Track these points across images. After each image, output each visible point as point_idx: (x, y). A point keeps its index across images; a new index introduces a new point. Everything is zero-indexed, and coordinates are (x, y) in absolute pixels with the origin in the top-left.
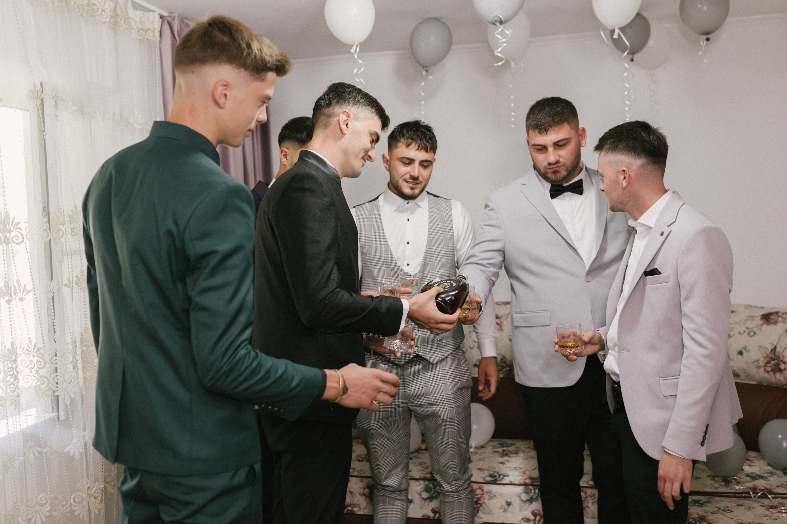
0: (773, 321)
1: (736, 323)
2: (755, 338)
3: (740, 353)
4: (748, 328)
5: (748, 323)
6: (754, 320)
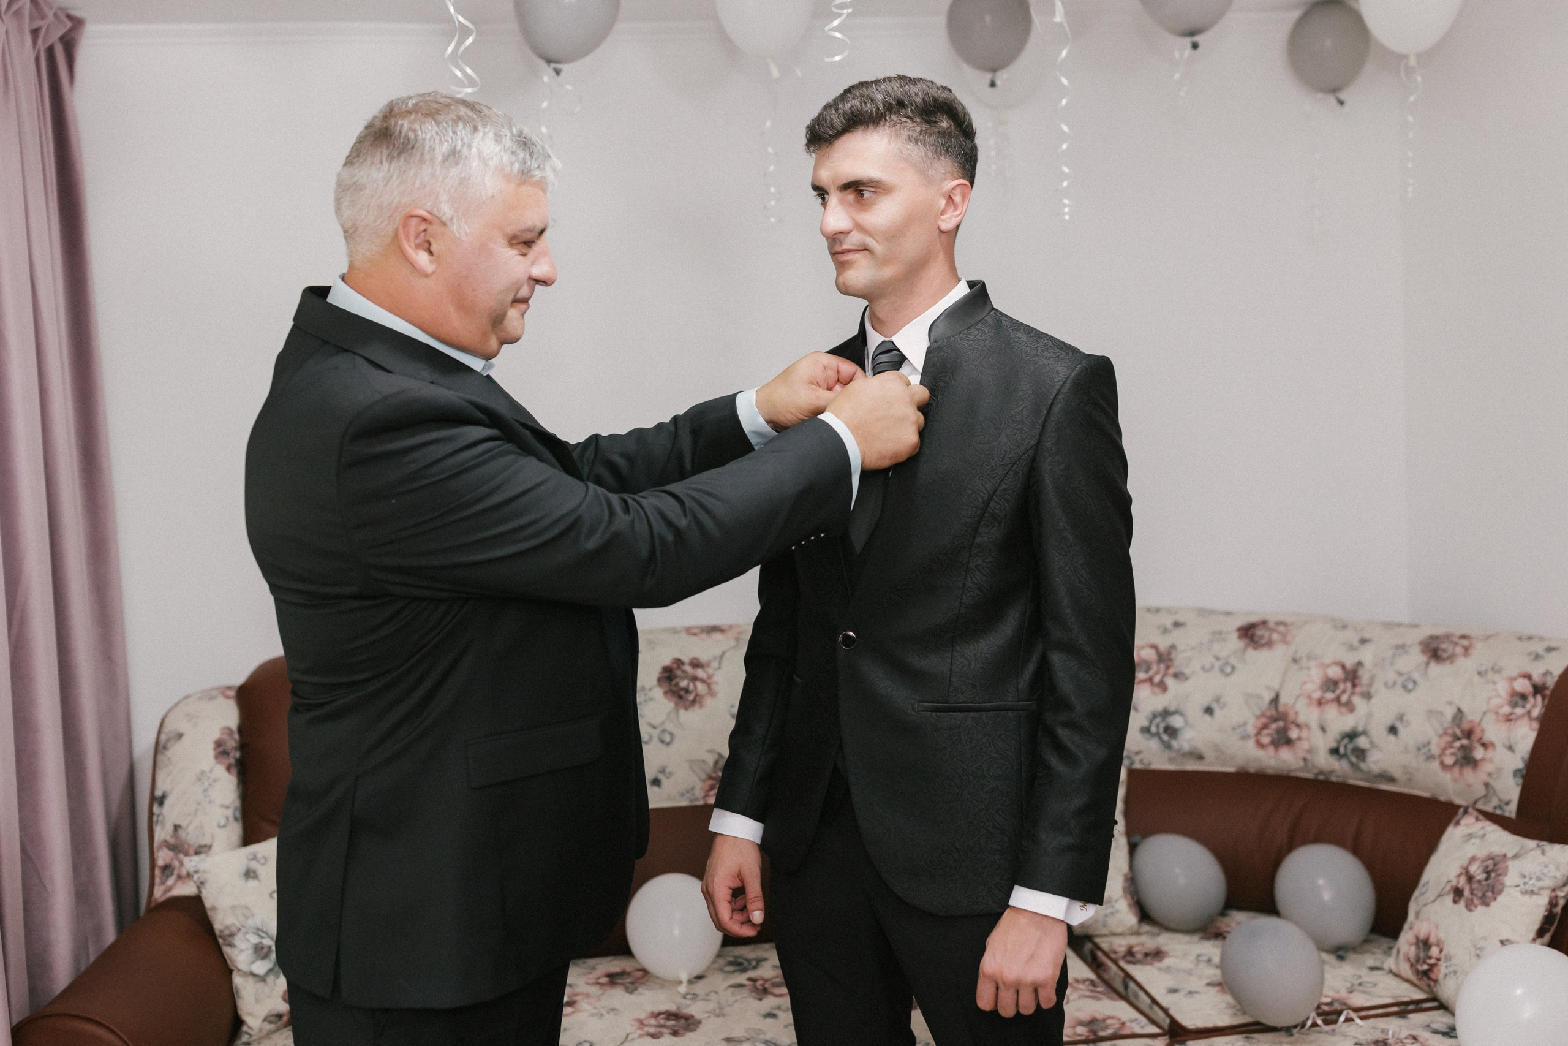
0: (1263, 641)
1: (1193, 648)
2: (1235, 677)
3: (1209, 711)
4: (1218, 659)
5: (1216, 647)
6: (1225, 640)
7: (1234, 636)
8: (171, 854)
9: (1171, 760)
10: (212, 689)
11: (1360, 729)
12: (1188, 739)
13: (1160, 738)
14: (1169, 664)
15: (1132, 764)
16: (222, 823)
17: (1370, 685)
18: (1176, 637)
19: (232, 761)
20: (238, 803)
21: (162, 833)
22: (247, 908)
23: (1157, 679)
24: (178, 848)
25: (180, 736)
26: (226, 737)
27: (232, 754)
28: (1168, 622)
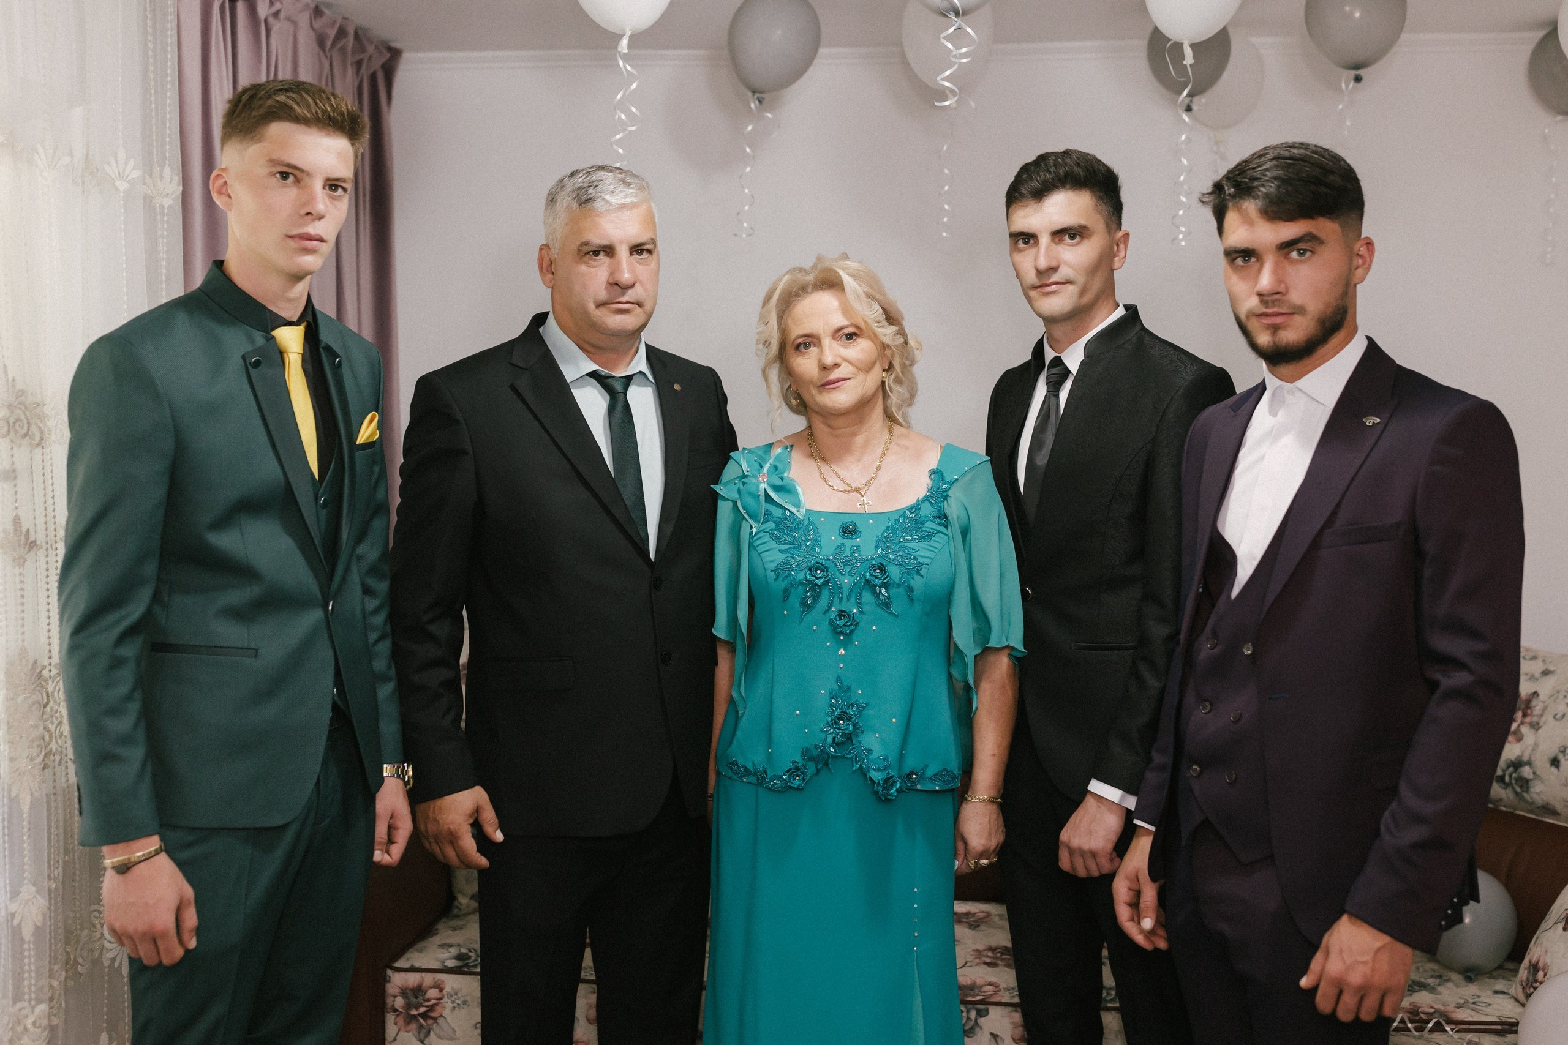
11: (1525, 758)
17: (1541, 716)
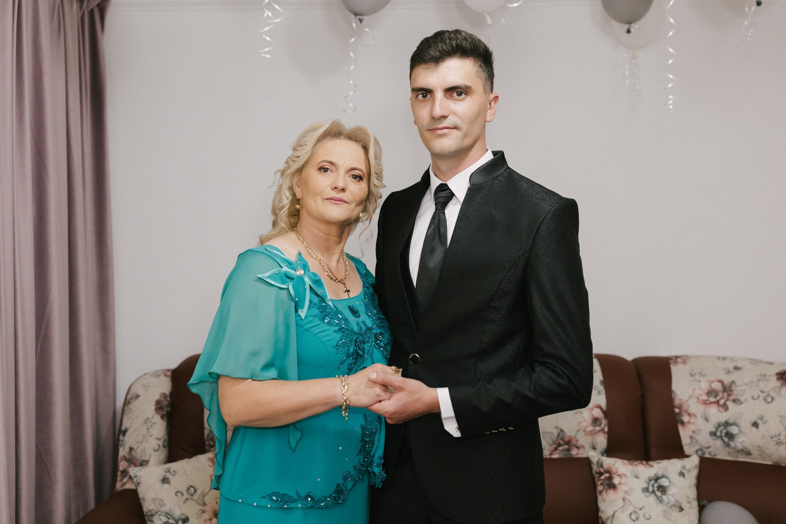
1: (746, 384)
2: (774, 404)
3: (755, 425)
4: (763, 392)
5: (762, 385)
6: (767, 380)
7: (775, 378)
8: (127, 464)
9: (729, 454)
10: (159, 371)
12: (740, 442)
13: (722, 439)
14: (730, 393)
15: (704, 454)
16: (156, 449)
18: (736, 376)
19: (165, 413)
20: (166, 438)
21: (123, 452)
22: (162, 500)
23: (722, 402)
24: (131, 461)
25: (138, 396)
26: (162, 399)
27: (165, 410)
28: (731, 366)
